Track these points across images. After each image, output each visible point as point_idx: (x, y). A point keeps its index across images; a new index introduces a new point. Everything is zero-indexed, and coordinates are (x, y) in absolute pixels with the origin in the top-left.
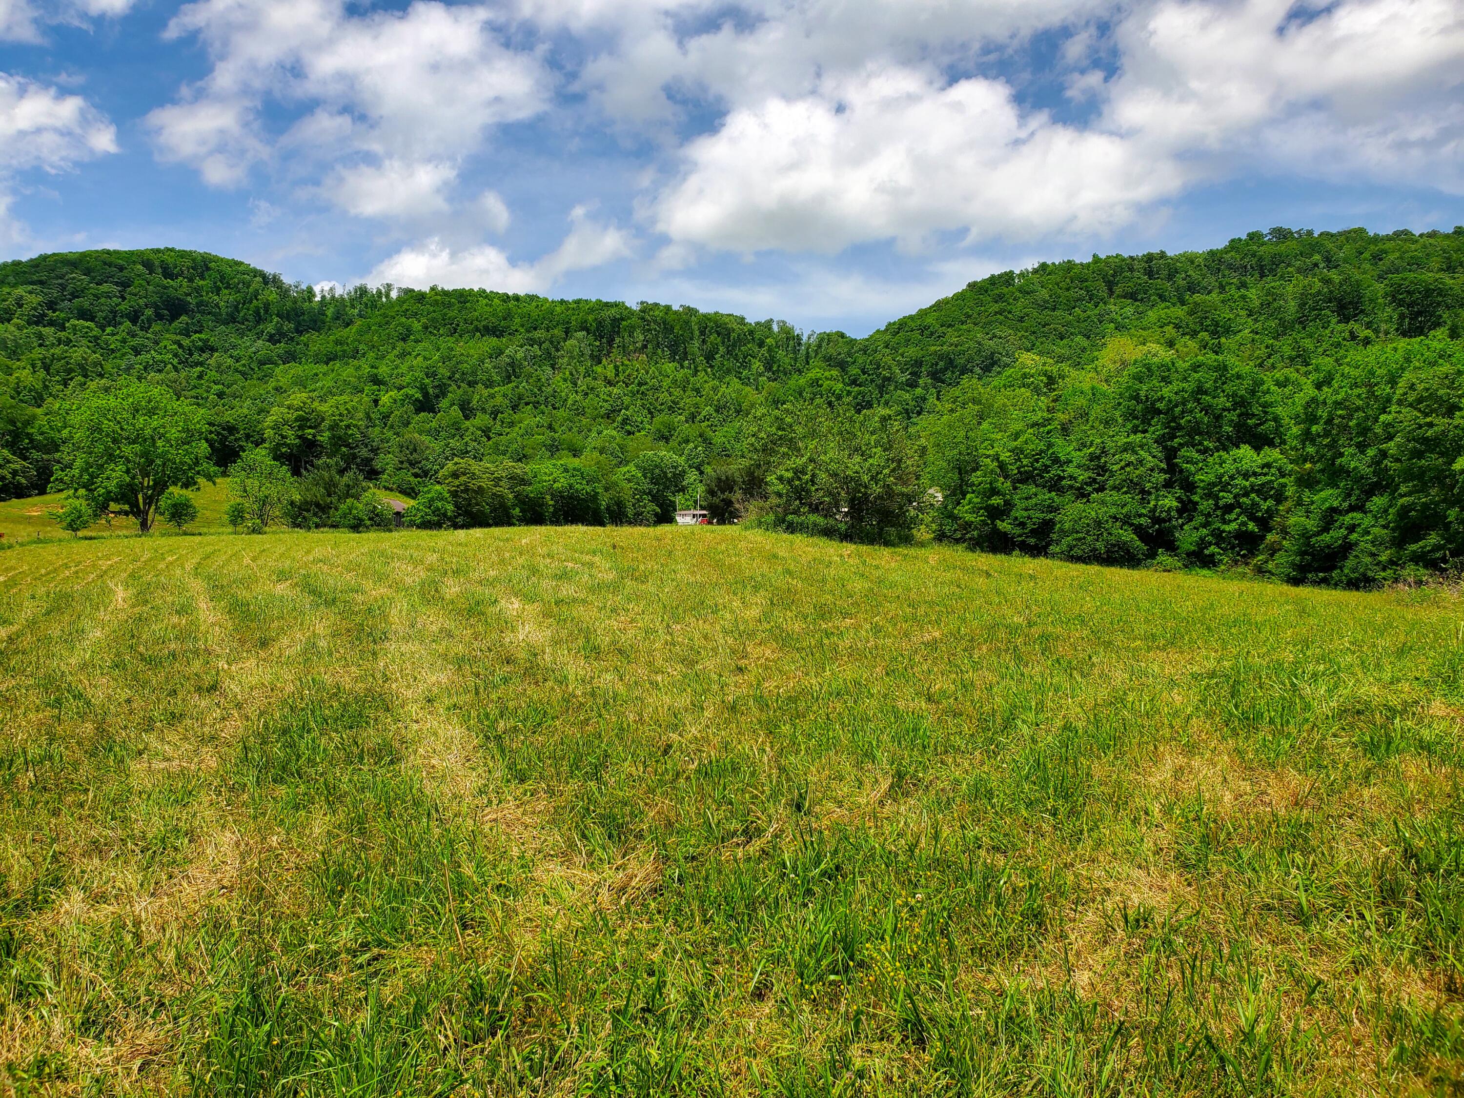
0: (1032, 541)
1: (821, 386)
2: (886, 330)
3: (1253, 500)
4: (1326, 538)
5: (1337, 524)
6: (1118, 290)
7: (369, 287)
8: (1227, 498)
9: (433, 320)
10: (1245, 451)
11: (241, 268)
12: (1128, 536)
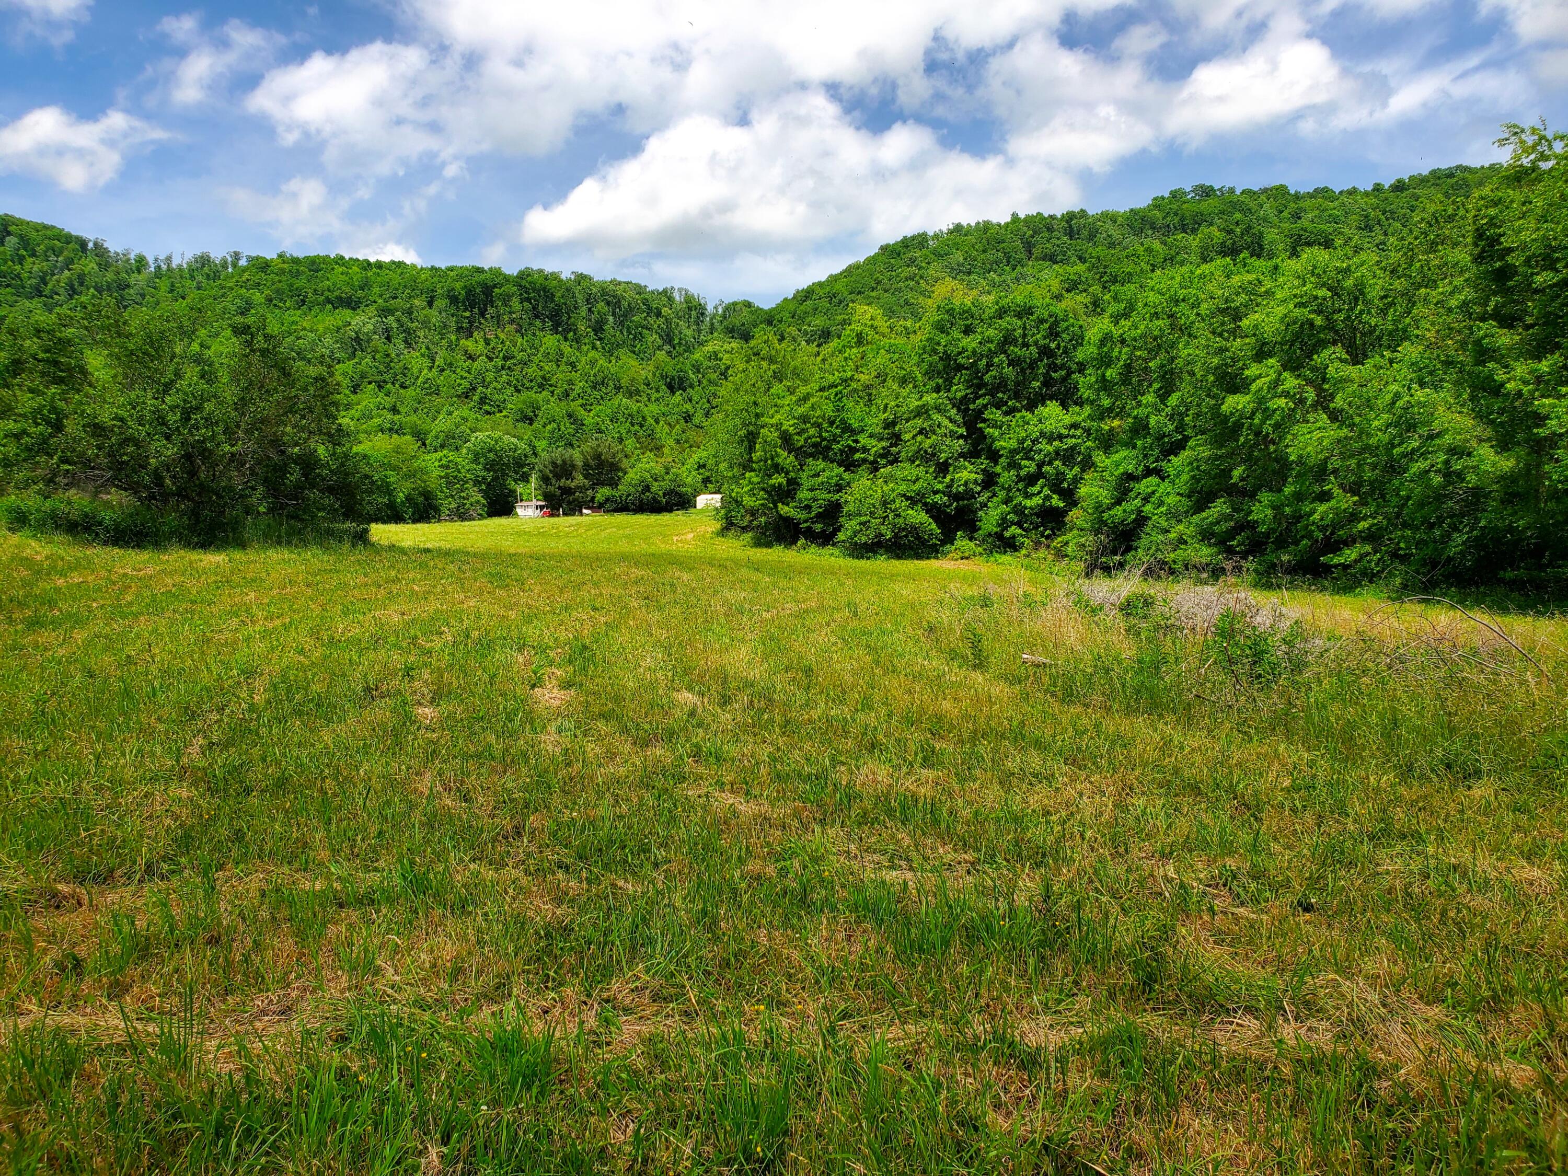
0: (818, 527)
1: (721, 360)
2: (794, 298)
3: (1056, 468)
4: (1118, 511)
5: (1132, 494)
6: (1036, 251)
7: (212, 256)
8: (1029, 467)
9: (278, 291)
10: (1052, 409)
11: (49, 233)
12: (918, 517)
